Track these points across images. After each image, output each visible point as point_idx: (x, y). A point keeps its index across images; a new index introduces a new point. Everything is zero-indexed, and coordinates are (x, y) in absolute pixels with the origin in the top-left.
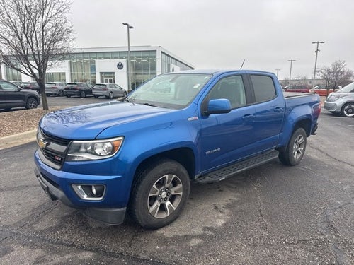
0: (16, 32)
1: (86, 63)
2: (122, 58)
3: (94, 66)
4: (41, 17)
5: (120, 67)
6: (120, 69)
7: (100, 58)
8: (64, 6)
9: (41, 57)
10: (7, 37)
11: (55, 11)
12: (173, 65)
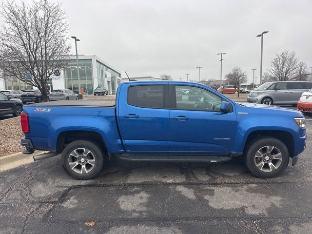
12: (105, 72)
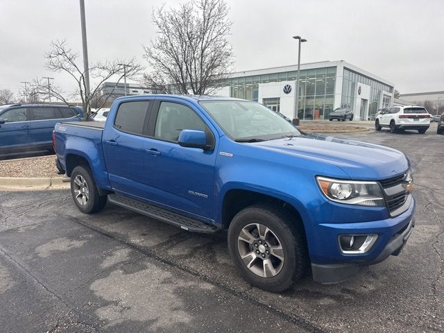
0: (177, 60)
1: (249, 89)
2: (290, 79)
3: (258, 91)
4: (201, 43)
5: (287, 90)
6: (287, 93)
7: (264, 82)
8: (225, 28)
9: (199, 85)
10: (169, 66)
11: (215, 34)
12: (359, 84)
